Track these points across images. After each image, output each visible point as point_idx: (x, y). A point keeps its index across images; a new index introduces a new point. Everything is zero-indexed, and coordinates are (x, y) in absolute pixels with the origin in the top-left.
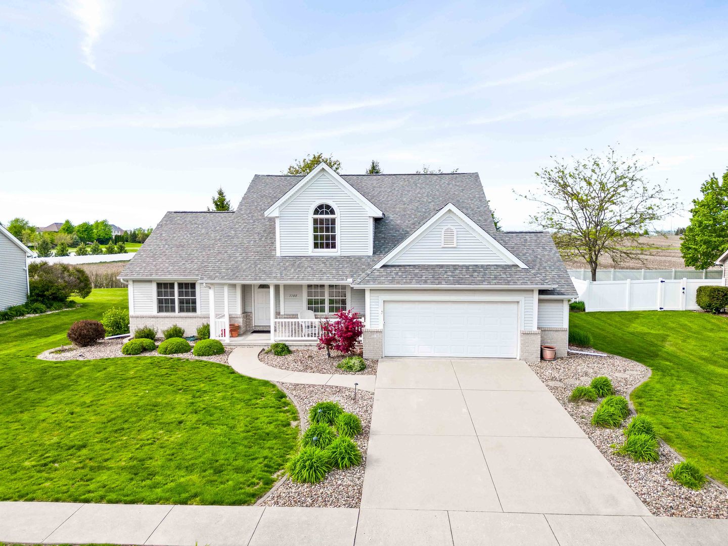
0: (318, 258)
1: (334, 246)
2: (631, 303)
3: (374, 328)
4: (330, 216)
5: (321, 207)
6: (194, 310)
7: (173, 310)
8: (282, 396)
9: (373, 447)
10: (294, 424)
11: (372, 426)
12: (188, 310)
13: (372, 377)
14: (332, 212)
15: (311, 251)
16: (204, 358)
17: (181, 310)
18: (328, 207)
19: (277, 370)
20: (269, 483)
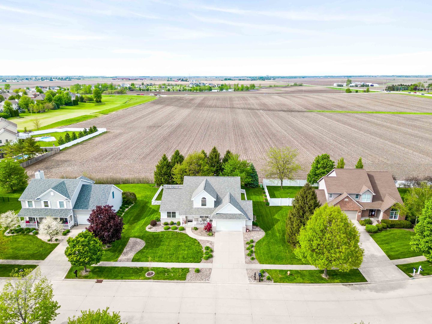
0: (203, 208)
1: (206, 206)
2: (281, 204)
3: (214, 226)
4: (205, 200)
5: (203, 198)
6: (175, 217)
7: (171, 217)
8: (199, 243)
9: (214, 254)
10: (202, 249)
11: (214, 250)
12: (174, 217)
13: (214, 237)
14: (206, 199)
15: (201, 206)
16: (181, 232)
17: (172, 217)
18: (204, 198)
19: (196, 235)
20: (201, 260)
